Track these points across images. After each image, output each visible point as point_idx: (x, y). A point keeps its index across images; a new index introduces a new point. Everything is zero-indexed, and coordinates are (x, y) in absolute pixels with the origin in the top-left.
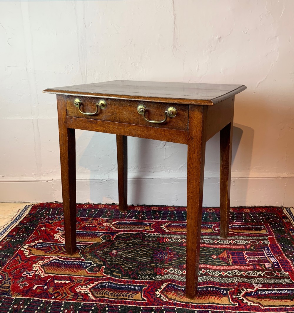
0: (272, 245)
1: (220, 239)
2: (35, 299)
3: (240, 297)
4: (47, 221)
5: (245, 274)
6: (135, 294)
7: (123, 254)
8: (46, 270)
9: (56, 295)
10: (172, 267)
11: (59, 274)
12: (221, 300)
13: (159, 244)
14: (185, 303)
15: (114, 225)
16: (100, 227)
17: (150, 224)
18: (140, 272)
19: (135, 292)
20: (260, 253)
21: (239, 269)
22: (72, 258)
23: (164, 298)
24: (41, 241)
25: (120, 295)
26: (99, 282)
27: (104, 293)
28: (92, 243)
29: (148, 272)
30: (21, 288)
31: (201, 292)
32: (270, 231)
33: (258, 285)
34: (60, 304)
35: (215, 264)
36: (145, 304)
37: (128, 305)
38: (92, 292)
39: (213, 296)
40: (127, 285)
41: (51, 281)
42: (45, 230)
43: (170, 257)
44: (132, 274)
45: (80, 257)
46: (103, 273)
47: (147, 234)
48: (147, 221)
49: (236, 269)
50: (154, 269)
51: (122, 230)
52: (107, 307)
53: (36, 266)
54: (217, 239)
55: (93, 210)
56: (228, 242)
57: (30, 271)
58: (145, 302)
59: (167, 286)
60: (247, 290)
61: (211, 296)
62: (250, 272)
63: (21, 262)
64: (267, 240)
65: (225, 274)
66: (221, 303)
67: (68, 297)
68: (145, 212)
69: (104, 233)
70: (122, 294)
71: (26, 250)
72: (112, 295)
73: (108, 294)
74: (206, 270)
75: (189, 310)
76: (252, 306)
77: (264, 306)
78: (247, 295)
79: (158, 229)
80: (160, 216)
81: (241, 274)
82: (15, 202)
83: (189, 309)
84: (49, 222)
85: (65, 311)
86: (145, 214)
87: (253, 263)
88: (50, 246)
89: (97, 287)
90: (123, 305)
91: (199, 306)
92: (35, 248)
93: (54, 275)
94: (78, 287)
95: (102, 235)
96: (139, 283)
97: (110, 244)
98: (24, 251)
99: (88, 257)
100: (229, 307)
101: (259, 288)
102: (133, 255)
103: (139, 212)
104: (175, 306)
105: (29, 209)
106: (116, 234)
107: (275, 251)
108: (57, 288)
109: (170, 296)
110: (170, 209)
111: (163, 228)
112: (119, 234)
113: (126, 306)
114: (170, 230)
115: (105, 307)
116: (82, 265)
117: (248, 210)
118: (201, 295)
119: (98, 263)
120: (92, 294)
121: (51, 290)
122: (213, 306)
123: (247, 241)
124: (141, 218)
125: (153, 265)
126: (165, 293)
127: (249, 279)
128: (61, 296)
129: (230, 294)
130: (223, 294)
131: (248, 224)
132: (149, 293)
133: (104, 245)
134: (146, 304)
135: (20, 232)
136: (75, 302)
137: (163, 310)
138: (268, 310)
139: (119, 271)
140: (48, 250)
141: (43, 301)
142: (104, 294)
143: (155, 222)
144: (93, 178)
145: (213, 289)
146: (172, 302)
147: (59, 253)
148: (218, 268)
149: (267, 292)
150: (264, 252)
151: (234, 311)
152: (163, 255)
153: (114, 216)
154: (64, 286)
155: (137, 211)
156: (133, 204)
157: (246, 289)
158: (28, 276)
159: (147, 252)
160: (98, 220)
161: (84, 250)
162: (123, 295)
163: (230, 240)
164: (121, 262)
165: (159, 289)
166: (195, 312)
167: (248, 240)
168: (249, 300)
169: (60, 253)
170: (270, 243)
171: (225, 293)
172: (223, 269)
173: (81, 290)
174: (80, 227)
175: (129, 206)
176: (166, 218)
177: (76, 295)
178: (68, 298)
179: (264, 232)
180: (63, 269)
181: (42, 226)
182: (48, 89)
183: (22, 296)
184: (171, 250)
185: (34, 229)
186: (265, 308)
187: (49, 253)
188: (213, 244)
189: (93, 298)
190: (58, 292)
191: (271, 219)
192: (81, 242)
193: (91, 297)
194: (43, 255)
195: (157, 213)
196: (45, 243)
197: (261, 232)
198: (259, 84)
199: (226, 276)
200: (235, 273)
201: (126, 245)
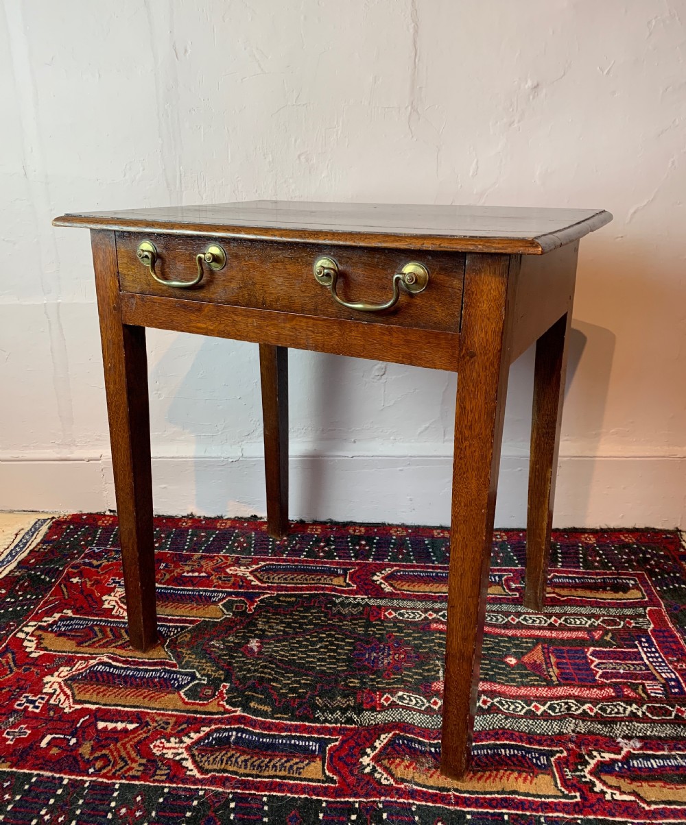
0: (660, 631)
1: (524, 613)
2: (43, 775)
3: (585, 777)
4: (87, 560)
5: (595, 710)
6: (307, 762)
7: (277, 652)
8: (76, 692)
9: (99, 764)
10: (404, 690)
11: (110, 705)
12: (534, 782)
13: (368, 625)
14: (437, 792)
15: (255, 573)
16: (220, 578)
17: (345, 571)
18: (319, 701)
19: (307, 758)
20: (630, 652)
21: (578, 696)
22: (147, 660)
23: (383, 777)
24: (69, 613)
25: (267, 766)
26: (213, 727)
27: (225, 758)
28: (198, 621)
29: (340, 701)
30: (9, 742)
31: (479, 759)
32: (650, 594)
33: (631, 743)
34: (109, 789)
35: (513, 680)
36: (332, 793)
37: (289, 795)
38: (193, 756)
39: (513, 771)
40: (286, 736)
41: (87, 723)
42: (81, 585)
43: (398, 661)
44: (301, 705)
45: (166, 659)
46: (225, 703)
47: (338, 597)
48: (338, 563)
49: (569, 697)
50: (356, 693)
51: (276, 585)
52: (232, 800)
53: (52, 682)
54: (515, 612)
55: (203, 534)
56: (546, 621)
57: (35, 696)
58: (332, 785)
59: (391, 743)
60: (603, 754)
61: (506, 771)
62: (608, 706)
63: (15, 669)
64: (644, 616)
65: (542, 708)
66: (535, 793)
67: (131, 769)
68: (332, 539)
69: (229, 594)
70: (272, 764)
71: (28, 638)
72: (246, 765)
73: (236, 761)
74: (492, 700)
75: (449, 810)
76: (617, 800)
77: (649, 804)
78: (604, 769)
79: (366, 584)
80: (370, 550)
81: (584, 710)
82: (11, 512)
83: (451, 807)
84: (90, 564)
85: (120, 810)
86: (331, 545)
87: (614, 680)
88: (91, 628)
89: (206, 741)
90: (275, 794)
91: (477, 799)
92: (52, 630)
93: (97, 706)
94: (156, 740)
95: (224, 598)
96: (318, 731)
97: (243, 622)
98: (23, 640)
99: (187, 656)
100: (555, 804)
101: (634, 749)
102: (301, 652)
103: (318, 541)
104: (413, 798)
105: (44, 529)
106: (259, 597)
107: (667, 647)
108: (103, 743)
109: (399, 772)
110: (395, 532)
111: (378, 583)
112: (266, 596)
113: (282, 797)
114: (394, 588)
115: (228, 801)
116: (171, 680)
117: (591, 536)
118: (482, 767)
119: (212, 675)
120: (195, 762)
121: (85, 749)
122: (513, 800)
123: (593, 620)
124: (321, 554)
125: (355, 682)
126: (385, 762)
127: (606, 726)
128: (113, 766)
129: (556, 766)
130: (540, 767)
131: (592, 574)
132: (345, 760)
133: (230, 626)
134: (337, 793)
135: (17, 588)
136: (147, 783)
137: (381, 811)
138: (660, 814)
139: (266, 698)
140: (84, 637)
141: (65, 782)
142: (224, 764)
143: (358, 564)
144: (202, 454)
145: (512, 750)
146: (405, 787)
147: (114, 645)
148: (523, 691)
149: (655, 764)
150: (640, 648)
151: (571, 817)
152: (378, 653)
153: (254, 548)
154: (122, 739)
155: (312, 536)
156: (304, 519)
157: (600, 754)
158: (30, 709)
159: (337, 645)
160: (216, 558)
161: (177, 638)
162: (274, 766)
163: (549, 616)
164: (270, 674)
165: (368, 751)
166: (465, 817)
167: (597, 617)
168: (609, 784)
169: (116, 647)
170: (652, 626)
171: (544, 764)
172: (536, 696)
173: (165, 751)
174: (168, 576)
175: (292, 524)
176: (384, 555)
177: (153, 763)
178: (130, 773)
179: (634, 595)
180: (120, 691)
181: (74, 573)
182: (67, 215)
183: (11, 767)
184: (399, 641)
185: (53, 580)
186: (653, 807)
187: (87, 644)
188: (507, 626)
189: (195, 773)
190: (104, 756)
191: (653, 562)
192: (170, 617)
193: (192, 770)
194: (73, 650)
195: (363, 543)
196: (80, 619)
197: (627, 596)
198: (635, 212)
199: (546, 717)
200: (569, 709)
201: (283, 625)
